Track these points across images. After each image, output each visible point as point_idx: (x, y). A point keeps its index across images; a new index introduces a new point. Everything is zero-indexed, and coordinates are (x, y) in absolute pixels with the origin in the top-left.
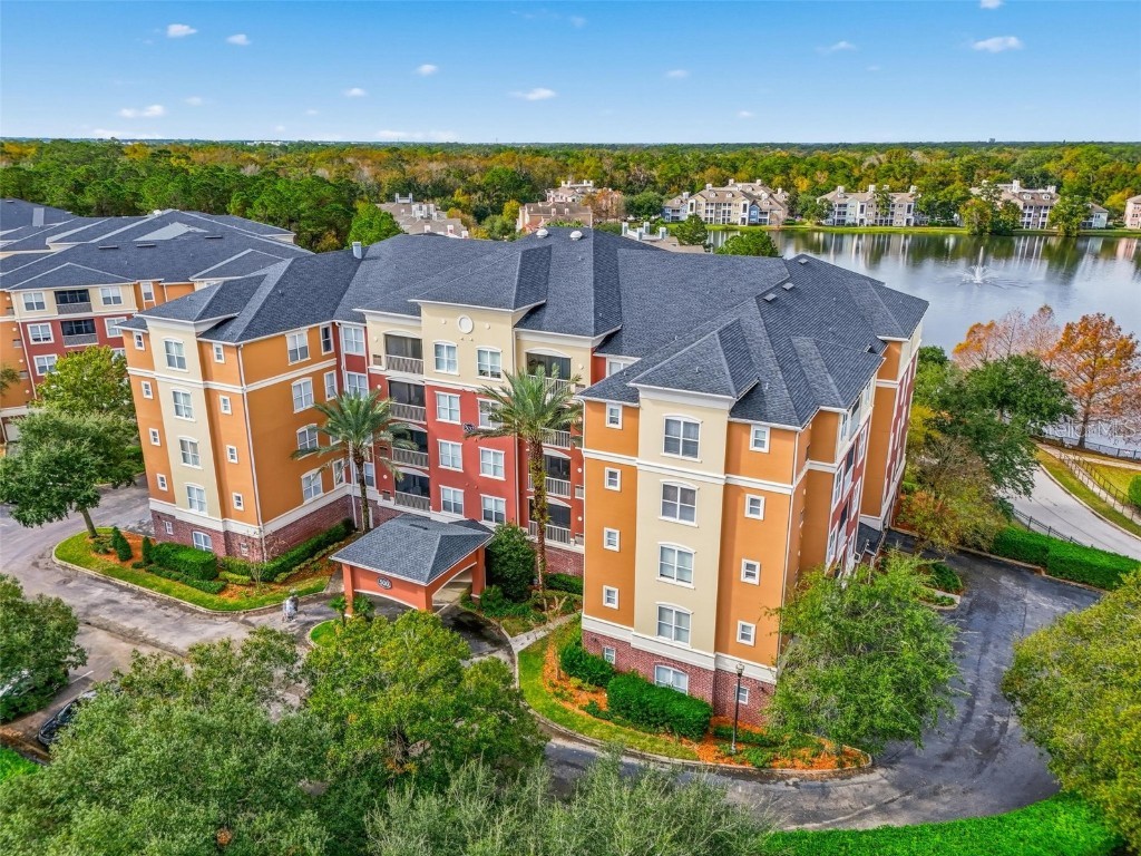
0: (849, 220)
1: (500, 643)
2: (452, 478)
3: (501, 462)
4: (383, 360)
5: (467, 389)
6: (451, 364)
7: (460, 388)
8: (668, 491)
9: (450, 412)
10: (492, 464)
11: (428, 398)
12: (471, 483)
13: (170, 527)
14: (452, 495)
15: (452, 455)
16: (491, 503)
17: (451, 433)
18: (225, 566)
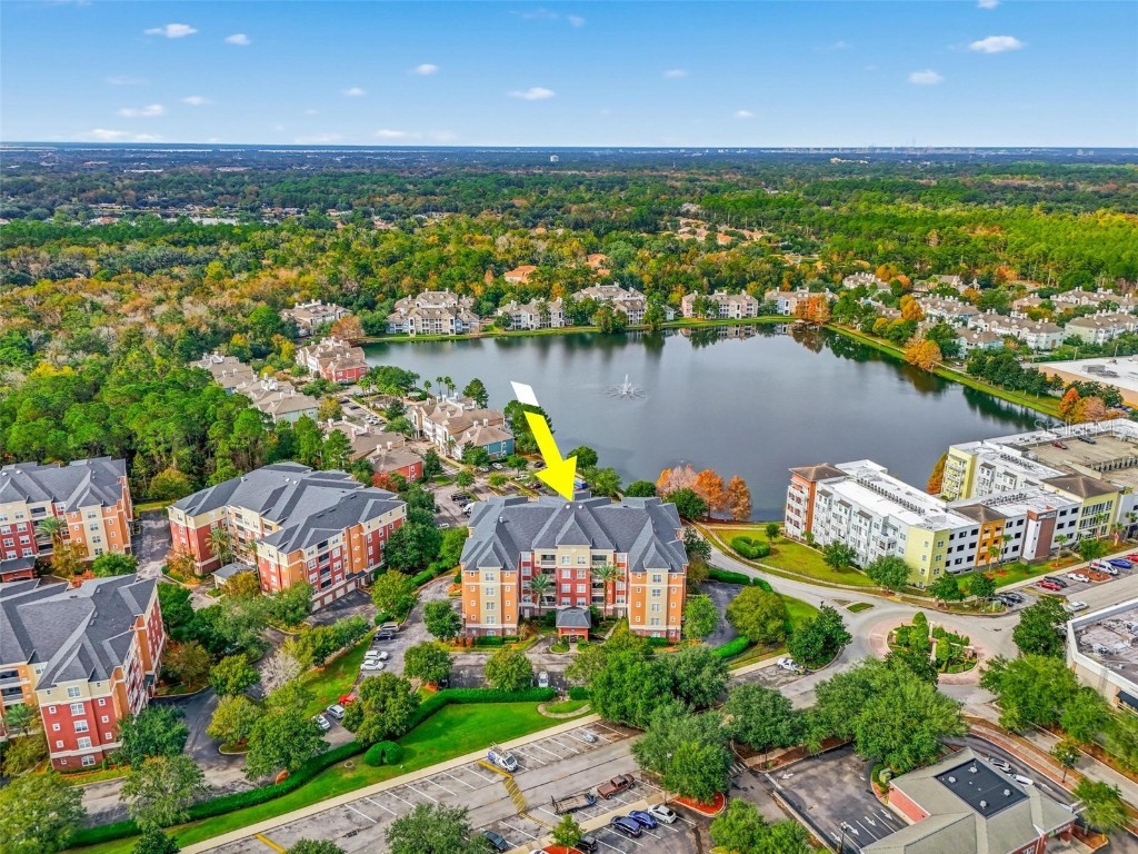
0: (524, 326)
1: (603, 639)
2: (566, 595)
3: (584, 587)
4: (540, 562)
5: (573, 568)
6: (568, 561)
7: (571, 568)
8: (654, 591)
9: (566, 575)
10: (581, 589)
11: (557, 572)
12: (573, 595)
13: (474, 632)
14: (566, 600)
15: (566, 588)
16: (580, 600)
17: (567, 581)
18: (504, 639)
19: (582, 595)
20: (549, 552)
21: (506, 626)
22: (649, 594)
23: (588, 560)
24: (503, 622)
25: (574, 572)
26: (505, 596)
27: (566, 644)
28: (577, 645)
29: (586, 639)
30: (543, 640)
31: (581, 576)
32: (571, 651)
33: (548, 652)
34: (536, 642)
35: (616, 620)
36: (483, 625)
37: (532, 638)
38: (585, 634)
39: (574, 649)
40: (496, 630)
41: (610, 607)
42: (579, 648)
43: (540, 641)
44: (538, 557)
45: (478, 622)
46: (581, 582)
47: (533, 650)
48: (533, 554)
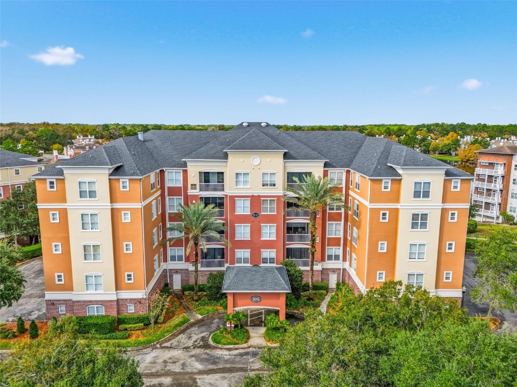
3: (274, 230)
4: (198, 187)
5: (255, 195)
6: (245, 182)
7: (251, 195)
8: (414, 217)
9: (243, 208)
10: (269, 232)
11: (227, 203)
12: (255, 245)
13: (62, 309)
14: (243, 253)
15: (243, 232)
16: (267, 253)
17: (243, 219)
18: (120, 321)
19: (269, 245)
20: (212, 167)
21: (125, 295)
22: (404, 222)
23: (280, 180)
24: (118, 288)
25: (256, 201)
26: (121, 233)
27: (241, 326)
28: (263, 330)
29: (282, 317)
30: (199, 323)
31: (268, 210)
32: (252, 342)
33: (206, 346)
34: (185, 327)
35: (327, 289)
36: (79, 294)
37: (176, 320)
38: (280, 305)
39: (258, 337)
40: (102, 303)
41: (318, 267)
42: (268, 336)
43: (193, 325)
44: (194, 178)
45: (69, 287)
46: (270, 219)
47: (174, 342)
48: (185, 172)
